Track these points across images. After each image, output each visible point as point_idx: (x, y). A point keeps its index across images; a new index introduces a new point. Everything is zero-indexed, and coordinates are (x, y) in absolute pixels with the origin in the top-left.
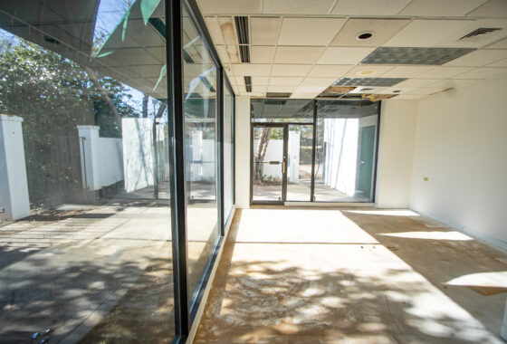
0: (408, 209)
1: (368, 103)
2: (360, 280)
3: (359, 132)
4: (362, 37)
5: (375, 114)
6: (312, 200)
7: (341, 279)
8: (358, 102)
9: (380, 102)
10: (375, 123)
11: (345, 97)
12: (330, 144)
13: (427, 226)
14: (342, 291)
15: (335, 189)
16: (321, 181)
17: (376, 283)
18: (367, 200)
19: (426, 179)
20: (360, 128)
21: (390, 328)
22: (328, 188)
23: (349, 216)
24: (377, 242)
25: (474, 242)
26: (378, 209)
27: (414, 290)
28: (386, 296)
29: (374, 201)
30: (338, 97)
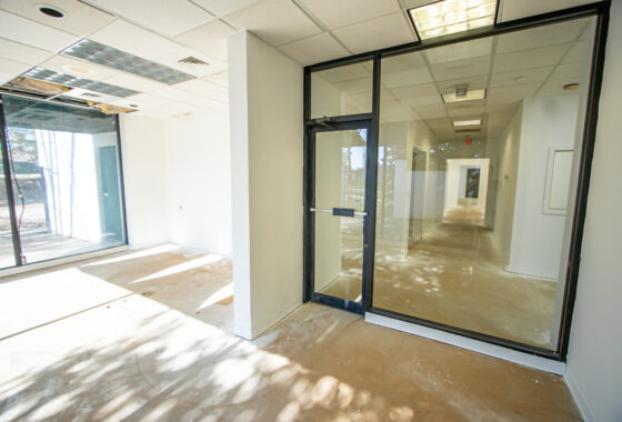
0: (169, 242)
1: (98, 114)
2: (102, 352)
3: (96, 154)
4: (45, 11)
5: (111, 130)
6: (19, 264)
7: (71, 365)
8: (85, 110)
9: (117, 116)
10: (115, 143)
11: (57, 99)
12: (50, 170)
13: (187, 256)
14: (71, 382)
15: (70, 237)
16: (45, 229)
17: (124, 346)
18: (119, 243)
19: (181, 208)
20: (95, 148)
21: (139, 389)
22: (60, 238)
23: (89, 271)
24: (129, 292)
25: (224, 260)
26: (134, 251)
27: (168, 331)
28: (136, 355)
29: (127, 243)
30: (45, 97)
